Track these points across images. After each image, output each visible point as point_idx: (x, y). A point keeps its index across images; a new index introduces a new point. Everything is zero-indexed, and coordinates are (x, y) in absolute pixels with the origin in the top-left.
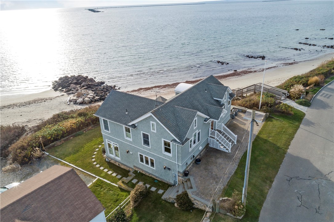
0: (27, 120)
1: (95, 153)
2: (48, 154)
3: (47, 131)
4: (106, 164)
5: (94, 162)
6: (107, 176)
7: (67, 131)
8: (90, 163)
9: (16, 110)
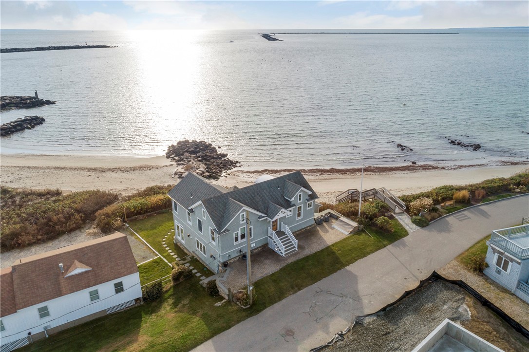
0: (125, 188)
1: (169, 233)
2: (128, 226)
3: (134, 203)
4: (173, 246)
5: (164, 241)
6: (168, 257)
7: (151, 207)
8: (159, 242)
9: (119, 175)
